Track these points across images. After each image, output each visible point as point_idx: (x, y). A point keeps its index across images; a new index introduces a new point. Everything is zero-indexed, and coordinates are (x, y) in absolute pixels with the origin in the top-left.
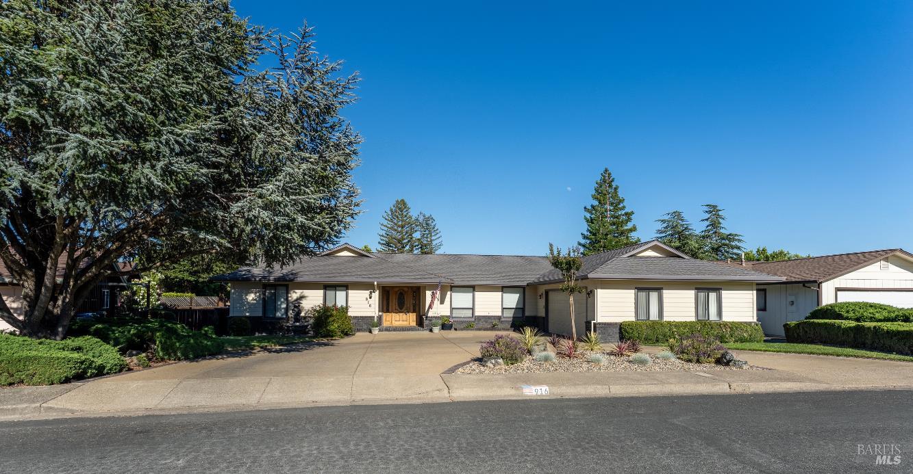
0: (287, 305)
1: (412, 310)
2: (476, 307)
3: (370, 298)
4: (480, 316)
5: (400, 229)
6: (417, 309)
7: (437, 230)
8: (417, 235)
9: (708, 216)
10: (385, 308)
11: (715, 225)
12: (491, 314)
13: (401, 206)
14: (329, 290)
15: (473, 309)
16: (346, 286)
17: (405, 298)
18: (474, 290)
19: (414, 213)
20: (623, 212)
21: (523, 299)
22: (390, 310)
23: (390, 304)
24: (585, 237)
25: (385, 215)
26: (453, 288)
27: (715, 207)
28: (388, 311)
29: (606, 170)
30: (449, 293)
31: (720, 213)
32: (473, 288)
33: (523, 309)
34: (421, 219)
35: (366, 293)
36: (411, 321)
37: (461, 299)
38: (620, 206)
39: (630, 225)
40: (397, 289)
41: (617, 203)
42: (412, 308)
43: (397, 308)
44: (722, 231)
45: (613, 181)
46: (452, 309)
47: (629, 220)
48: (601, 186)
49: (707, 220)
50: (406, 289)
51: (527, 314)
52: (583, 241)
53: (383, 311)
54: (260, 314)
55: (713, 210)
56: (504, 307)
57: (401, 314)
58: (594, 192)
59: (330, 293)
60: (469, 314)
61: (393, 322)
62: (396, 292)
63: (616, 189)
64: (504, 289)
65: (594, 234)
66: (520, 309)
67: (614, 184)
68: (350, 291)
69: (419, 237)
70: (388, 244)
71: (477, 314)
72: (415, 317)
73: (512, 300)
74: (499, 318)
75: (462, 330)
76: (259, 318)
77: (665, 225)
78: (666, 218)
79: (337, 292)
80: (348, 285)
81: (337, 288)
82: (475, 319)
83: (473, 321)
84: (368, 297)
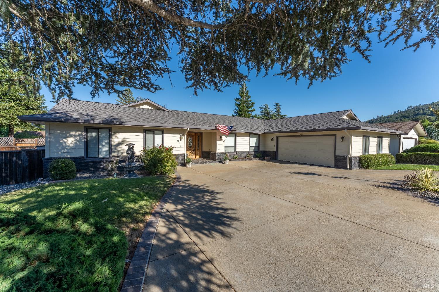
2: (237, 146)
3: (181, 140)
4: (240, 152)
9: (276, 107)
11: (278, 111)
12: (244, 150)
14: (148, 134)
15: (235, 147)
16: (162, 131)
17: (193, 141)
18: (236, 136)
20: (251, 102)
21: (258, 141)
27: (278, 104)
31: (280, 107)
32: (235, 134)
33: (258, 147)
35: (178, 136)
37: (229, 141)
38: (249, 100)
39: (252, 109)
40: (188, 134)
41: (248, 98)
44: (280, 114)
47: (252, 106)
49: (275, 109)
51: (260, 150)
55: (278, 105)
56: (250, 146)
57: (190, 151)
58: (239, 92)
59: (150, 136)
63: (248, 91)
64: (250, 135)
66: (257, 147)
71: (237, 150)
72: (198, 152)
73: (253, 141)
74: (248, 152)
77: (262, 110)
78: (263, 107)
79: (155, 135)
80: (164, 130)
81: (155, 132)
82: (235, 153)
83: (235, 155)
84: (179, 140)
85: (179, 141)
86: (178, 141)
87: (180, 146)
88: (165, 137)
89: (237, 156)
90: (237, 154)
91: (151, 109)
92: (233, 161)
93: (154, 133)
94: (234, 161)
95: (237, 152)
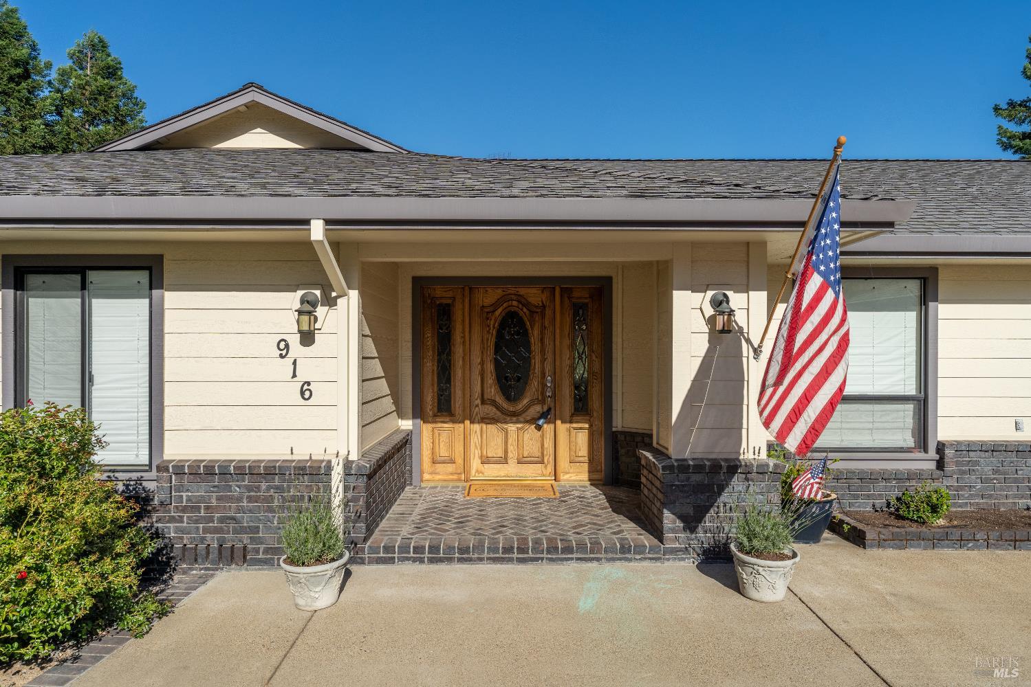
1: (567, 405)
3: (307, 338)
4: (970, 448)
6: (596, 402)
10: (430, 398)
15: (922, 402)
16: (151, 269)
17: (536, 347)
22: (457, 404)
23: (457, 377)
28: (445, 411)
36: (563, 463)
40: (488, 297)
42: (567, 391)
43: (493, 391)
50: (534, 296)
53: (419, 413)
57: (512, 428)
61: (475, 463)
62: (487, 313)
71: (946, 430)
72: (582, 438)
79: (96, 303)
80: (160, 258)
81: (93, 276)
82: (927, 464)
83: (918, 476)
84: (294, 340)
85: (296, 349)
86: (284, 348)
87: (305, 392)
88: (171, 322)
89: (943, 485)
90: (940, 464)
91: (295, 151)
92: (880, 544)
93: (83, 287)
94: (902, 542)
95: (941, 448)
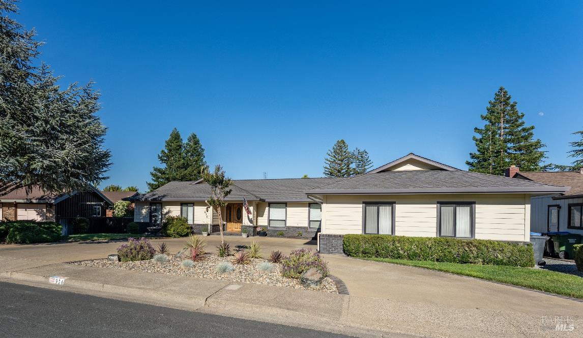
0: (162, 217)
2: (288, 219)
3: (207, 211)
4: (290, 227)
5: (339, 162)
7: (370, 160)
8: (353, 166)
10: (228, 220)
12: (299, 226)
13: (341, 145)
14: (184, 206)
15: (285, 221)
16: (193, 204)
18: (286, 206)
19: (351, 149)
22: (232, 219)
23: (232, 217)
24: (473, 156)
25: (330, 153)
26: (270, 204)
28: (230, 221)
29: (501, 89)
30: (267, 208)
32: (285, 204)
34: (356, 153)
35: (203, 208)
37: (277, 213)
38: (518, 123)
41: (514, 120)
43: (236, 219)
45: (509, 98)
46: (269, 221)
48: (494, 106)
50: (241, 205)
52: (471, 161)
54: (148, 221)
56: (310, 220)
57: (239, 223)
60: (281, 225)
61: (233, 229)
62: (236, 207)
63: (513, 106)
64: (311, 205)
65: (483, 153)
67: (511, 102)
68: (195, 207)
69: (354, 167)
70: (331, 174)
74: (306, 229)
75: (276, 237)
76: (148, 223)
81: (188, 205)
86: (205, 212)
87: (207, 217)
95: (287, 227)
